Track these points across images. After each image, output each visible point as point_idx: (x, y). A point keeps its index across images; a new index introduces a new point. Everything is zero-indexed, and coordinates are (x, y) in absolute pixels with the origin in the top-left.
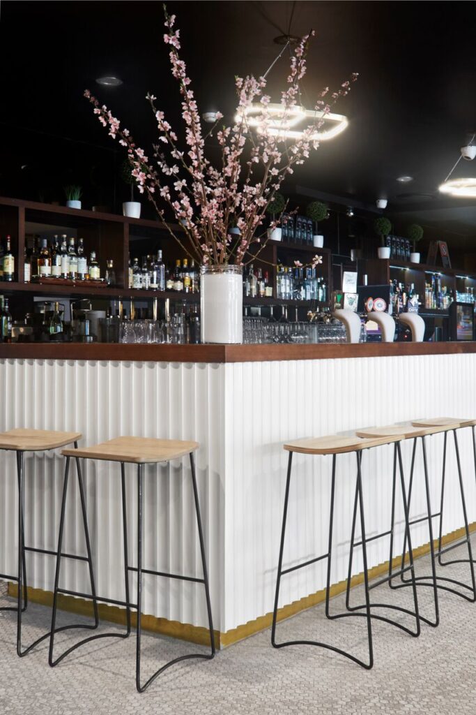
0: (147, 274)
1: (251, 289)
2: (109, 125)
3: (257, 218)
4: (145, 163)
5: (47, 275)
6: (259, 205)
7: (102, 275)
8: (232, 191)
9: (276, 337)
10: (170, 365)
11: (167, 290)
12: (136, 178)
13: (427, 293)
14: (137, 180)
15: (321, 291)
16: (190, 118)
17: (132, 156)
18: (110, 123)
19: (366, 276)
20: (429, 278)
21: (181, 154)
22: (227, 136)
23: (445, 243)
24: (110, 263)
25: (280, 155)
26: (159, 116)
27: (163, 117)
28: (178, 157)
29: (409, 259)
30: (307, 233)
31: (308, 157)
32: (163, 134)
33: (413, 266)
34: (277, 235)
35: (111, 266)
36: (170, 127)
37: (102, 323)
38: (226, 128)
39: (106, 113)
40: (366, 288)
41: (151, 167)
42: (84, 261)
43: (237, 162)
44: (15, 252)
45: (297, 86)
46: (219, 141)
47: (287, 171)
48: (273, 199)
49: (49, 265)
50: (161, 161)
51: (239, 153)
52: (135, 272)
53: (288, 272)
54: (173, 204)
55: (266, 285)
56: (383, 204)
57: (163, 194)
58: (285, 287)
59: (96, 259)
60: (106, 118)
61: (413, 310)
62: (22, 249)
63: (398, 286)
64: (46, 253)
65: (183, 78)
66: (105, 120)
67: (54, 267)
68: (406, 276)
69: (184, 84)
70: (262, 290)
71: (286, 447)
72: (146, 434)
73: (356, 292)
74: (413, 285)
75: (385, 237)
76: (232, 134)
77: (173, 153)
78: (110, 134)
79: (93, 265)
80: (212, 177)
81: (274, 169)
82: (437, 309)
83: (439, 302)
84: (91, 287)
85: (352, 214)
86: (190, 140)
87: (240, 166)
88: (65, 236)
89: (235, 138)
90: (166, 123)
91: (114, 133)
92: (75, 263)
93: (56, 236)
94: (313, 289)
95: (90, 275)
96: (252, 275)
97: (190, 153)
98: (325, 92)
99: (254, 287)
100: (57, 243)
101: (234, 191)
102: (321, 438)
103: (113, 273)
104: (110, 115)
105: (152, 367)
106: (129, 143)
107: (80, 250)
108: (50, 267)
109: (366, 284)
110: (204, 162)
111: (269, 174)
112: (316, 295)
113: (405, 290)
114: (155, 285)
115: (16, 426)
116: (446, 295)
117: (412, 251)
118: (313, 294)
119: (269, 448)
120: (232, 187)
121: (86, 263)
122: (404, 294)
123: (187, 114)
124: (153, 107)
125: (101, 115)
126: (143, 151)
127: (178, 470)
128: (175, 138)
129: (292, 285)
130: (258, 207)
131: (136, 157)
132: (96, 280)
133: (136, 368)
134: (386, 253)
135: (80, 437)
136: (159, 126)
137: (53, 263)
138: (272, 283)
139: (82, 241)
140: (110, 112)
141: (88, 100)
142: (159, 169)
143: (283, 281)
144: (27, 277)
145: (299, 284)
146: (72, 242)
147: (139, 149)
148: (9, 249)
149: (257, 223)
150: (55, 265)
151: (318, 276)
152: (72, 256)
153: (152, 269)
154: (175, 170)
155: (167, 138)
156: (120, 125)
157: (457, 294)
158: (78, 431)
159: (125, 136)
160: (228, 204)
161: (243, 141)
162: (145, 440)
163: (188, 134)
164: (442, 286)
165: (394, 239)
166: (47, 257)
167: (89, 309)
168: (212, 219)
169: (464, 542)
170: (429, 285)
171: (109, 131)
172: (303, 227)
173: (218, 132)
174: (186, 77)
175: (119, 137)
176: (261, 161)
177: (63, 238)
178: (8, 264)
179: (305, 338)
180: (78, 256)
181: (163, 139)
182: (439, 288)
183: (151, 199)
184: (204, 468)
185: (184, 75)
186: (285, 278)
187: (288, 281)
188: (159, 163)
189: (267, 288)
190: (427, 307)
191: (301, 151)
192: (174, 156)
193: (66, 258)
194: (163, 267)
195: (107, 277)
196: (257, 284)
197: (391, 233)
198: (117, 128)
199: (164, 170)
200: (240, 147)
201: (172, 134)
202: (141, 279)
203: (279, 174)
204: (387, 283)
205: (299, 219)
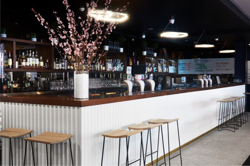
0: (60, 64)
1: (98, 68)
2: (41, 21)
3: (94, 54)
4: (54, 34)
5: (24, 65)
6: (94, 49)
7: (44, 65)
8: (85, 43)
9: (106, 85)
10: (63, 107)
11: (68, 69)
12: (51, 40)
13: (159, 67)
14: (51, 41)
15: (122, 68)
16: (69, 19)
17: (49, 32)
18: (41, 20)
19: (138, 61)
20: (159, 61)
21: (66, 32)
22: (84, 24)
23: (165, 49)
24: (47, 60)
25: (102, 31)
26: (58, 19)
27: (59, 19)
28: (65, 33)
29: (153, 55)
30: (118, 47)
31: (112, 32)
32: (60, 25)
33: (154, 57)
34: (107, 48)
35: (47, 61)
36: (62, 23)
37: (44, 82)
38: (83, 21)
39: (39, 16)
40: (138, 65)
41: (56, 36)
42: (38, 60)
43: (87, 33)
44: (12, 58)
45: (108, 7)
46: (81, 25)
47: (104, 37)
48: (99, 47)
49: (25, 62)
50: (60, 34)
51: (88, 29)
52: (56, 63)
53: (111, 61)
54: (64, 49)
55: (103, 66)
56: (144, 37)
57: (60, 46)
58: (110, 66)
59: (42, 59)
60: (40, 18)
61: (151, 78)
62: (15, 56)
63: (149, 65)
64: (24, 57)
65: (67, 5)
66: (40, 19)
67: (27, 62)
68: (152, 61)
69: (67, 7)
70: (101, 68)
71: (103, 135)
72: (55, 131)
73: (131, 73)
74: (154, 64)
75: (145, 48)
76: (86, 22)
77: (63, 32)
78: (41, 24)
79: (41, 61)
80: (79, 38)
81: (100, 36)
82: (162, 72)
83: (163, 70)
84: (40, 69)
85: (133, 40)
86: (70, 27)
87: (88, 34)
88: (31, 51)
89: (87, 23)
90: (61, 21)
91: (43, 24)
92: (34, 61)
93: (27, 51)
94: (119, 67)
95: (40, 65)
96: (98, 63)
97: (70, 31)
98: (117, 10)
99: (99, 67)
100: (28, 54)
101: (86, 43)
102: (116, 130)
103: (48, 64)
104: (41, 17)
105: (57, 107)
106: (48, 27)
107: (36, 56)
108: (25, 63)
109: (138, 64)
110: (76, 32)
111: (98, 38)
112: (120, 69)
113: (151, 66)
114: (63, 68)
115: (10, 127)
116: (165, 67)
117: (154, 52)
118: (119, 69)
119: (97, 135)
120: (85, 42)
121: (38, 61)
122: (151, 68)
123: (68, 18)
124: (56, 16)
125: (38, 17)
126: (53, 30)
127: (66, 144)
128: (64, 27)
129: (112, 66)
130: (94, 50)
131: (51, 33)
132: (42, 67)
133: (51, 108)
134: (145, 53)
135: (32, 131)
136: (58, 23)
137: (26, 61)
138: (105, 65)
139: (37, 53)
140: (41, 16)
141: (33, 11)
142: (59, 37)
143: (109, 64)
144: (17, 67)
145: (114, 65)
146: (33, 53)
147: (52, 29)
148: (10, 56)
149: (94, 56)
150: (27, 61)
151: (121, 63)
152: (33, 58)
153: (62, 62)
154: (65, 37)
155: (61, 27)
156: (45, 21)
157: (169, 67)
158: (31, 129)
159: (46, 25)
160: (84, 48)
161: (89, 25)
162: (54, 133)
163: (69, 24)
164: (164, 64)
165: (148, 48)
166: (24, 59)
167: (40, 77)
168: (78, 55)
169: (164, 163)
170: (160, 64)
171: (41, 23)
172: (116, 45)
173: (81, 22)
174: (68, 4)
175: (44, 25)
176: (95, 33)
177: (30, 52)
178: (10, 62)
179: (116, 85)
180: (35, 58)
181: (60, 27)
182: (163, 65)
183: (56, 47)
184: (74, 143)
185: (67, 4)
186: (110, 64)
187: (111, 64)
188: (59, 34)
189: (103, 67)
190: (159, 72)
191: (109, 30)
192: (64, 33)
193: (31, 59)
194: (66, 61)
195: (46, 65)
196: (100, 66)
197: (147, 46)
198: (44, 22)
199: (61, 37)
200: (89, 27)
201: (63, 25)
202: (58, 66)
203: (102, 38)
204: (145, 64)
205: (115, 42)
